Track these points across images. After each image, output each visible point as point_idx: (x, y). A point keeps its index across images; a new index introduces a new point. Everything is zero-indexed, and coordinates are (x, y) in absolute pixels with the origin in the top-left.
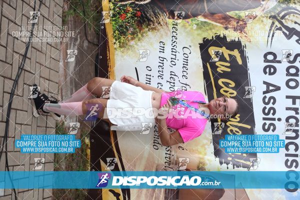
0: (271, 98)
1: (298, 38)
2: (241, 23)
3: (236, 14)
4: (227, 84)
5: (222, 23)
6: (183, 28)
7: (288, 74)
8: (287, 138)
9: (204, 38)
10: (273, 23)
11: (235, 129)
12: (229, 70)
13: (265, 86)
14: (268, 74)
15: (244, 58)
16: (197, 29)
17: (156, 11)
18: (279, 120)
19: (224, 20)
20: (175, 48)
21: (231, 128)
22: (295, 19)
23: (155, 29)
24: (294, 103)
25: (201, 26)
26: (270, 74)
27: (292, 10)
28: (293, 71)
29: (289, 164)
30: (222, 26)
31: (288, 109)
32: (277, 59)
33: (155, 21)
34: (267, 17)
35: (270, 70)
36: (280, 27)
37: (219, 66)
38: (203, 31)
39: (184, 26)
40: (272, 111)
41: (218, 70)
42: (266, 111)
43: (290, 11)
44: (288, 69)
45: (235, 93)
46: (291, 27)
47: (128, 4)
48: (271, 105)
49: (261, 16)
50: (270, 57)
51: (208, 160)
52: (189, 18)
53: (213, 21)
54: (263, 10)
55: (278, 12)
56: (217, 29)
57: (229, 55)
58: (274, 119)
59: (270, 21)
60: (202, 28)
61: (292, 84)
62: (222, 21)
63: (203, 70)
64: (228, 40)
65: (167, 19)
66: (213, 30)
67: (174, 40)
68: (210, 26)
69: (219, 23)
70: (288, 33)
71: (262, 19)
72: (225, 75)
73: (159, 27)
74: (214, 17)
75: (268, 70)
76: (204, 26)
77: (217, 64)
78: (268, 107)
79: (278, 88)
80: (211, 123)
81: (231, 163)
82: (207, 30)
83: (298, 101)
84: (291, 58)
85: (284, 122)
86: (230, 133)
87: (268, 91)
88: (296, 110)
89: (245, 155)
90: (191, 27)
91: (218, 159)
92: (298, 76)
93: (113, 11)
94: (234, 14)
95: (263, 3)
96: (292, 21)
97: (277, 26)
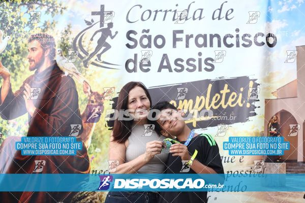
0: (176, 64)
2: (93, 98)
3: (82, 103)
6: (99, 163)
7: (149, 46)
8: (219, 45)
10: (93, 63)
11: (214, 102)
13: (163, 70)
14: (149, 67)
16: (100, 147)
17: (79, 196)
18: (200, 54)
21: (212, 104)
22: (88, 40)
24: (180, 40)
25: (96, 143)
26: (149, 64)
27: (77, 43)
28: (145, 41)
29: (247, 43)
31: (187, 46)
32: (133, 59)
33: (92, 196)
34: (86, 70)
36: (97, 56)
38: (103, 139)
39: (97, 163)
40: (191, 62)
42: (191, 68)
43: (77, 46)
44: (145, 47)
46: (97, 44)
48: (184, 64)
49: (84, 76)
50: (131, 65)
51: (253, 129)
52: (88, 156)
53: (91, 130)
54: (77, 74)
55: (79, 59)
58: (200, 60)
59: (91, 67)
60: (99, 142)
61: (160, 42)
66: (102, 129)
68: (97, 132)
70: (103, 48)
71: (88, 76)
74: (86, 129)
75: (145, 68)
76: (97, 139)
78: (186, 66)
79: (165, 56)
80: (208, 128)
81: (253, 104)
82: (102, 136)
83: (178, 36)
84: (132, 43)
85: (202, 50)
86: (219, 106)
87: (168, 67)
88: (188, 37)
89: (242, 89)
90: (98, 154)
91: (250, 118)
92: (150, 36)
94: (83, 106)
95: (66, 74)
96: (90, 43)
97: (96, 60)
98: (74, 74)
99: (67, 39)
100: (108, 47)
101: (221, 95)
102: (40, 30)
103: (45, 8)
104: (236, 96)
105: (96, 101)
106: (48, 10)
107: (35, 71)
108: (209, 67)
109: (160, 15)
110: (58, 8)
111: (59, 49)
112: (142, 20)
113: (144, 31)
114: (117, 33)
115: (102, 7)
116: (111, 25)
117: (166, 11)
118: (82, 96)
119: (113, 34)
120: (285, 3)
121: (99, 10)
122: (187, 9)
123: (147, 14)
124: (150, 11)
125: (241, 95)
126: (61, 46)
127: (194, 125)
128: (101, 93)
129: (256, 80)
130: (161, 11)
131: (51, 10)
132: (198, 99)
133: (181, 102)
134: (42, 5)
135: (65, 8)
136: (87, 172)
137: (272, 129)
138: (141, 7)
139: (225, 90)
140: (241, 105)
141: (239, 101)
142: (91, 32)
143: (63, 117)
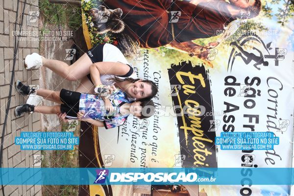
0: (230, 117)
1: (255, 63)
2: (205, 50)
3: (201, 41)
4: (192, 105)
5: (187, 51)
6: (153, 55)
8: (244, 151)
9: (172, 64)
10: (233, 49)
11: (199, 143)
12: (194, 92)
13: (226, 106)
14: (228, 95)
15: (207, 82)
16: (165, 56)
17: (129, 40)
19: (189, 48)
20: (146, 73)
21: (196, 142)
22: (253, 45)
23: (130, 57)
24: (251, 121)
25: (170, 53)
26: (231, 95)
28: (250, 92)
30: (188, 53)
31: (245, 126)
32: (236, 82)
33: (129, 50)
34: (228, 44)
36: (240, 53)
37: (186, 89)
38: (171, 58)
40: (231, 128)
41: (185, 92)
42: (226, 128)
45: (200, 112)
46: (249, 53)
47: (105, 33)
48: (230, 123)
49: (223, 43)
50: (230, 81)
52: (159, 46)
53: (179, 48)
56: (183, 56)
57: (194, 78)
59: (231, 48)
60: (170, 55)
62: (187, 49)
65: (139, 48)
66: (180, 57)
67: (146, 66)
68: (177, 54)
69: (185, 50)
70: (246, 58)
71: (223, 46)
72: (191, 97)
73: (132, 55)
74: (180, 45)
75: (228, 92)
76: (172, 54)
77: (184, 87)
78: (228, 124)
79: (237, 108)
80: (179, 137)
82: (174, 57)
83: (254, 119)
84: (249, 81)
86: (195, 147)
87: (228, 110)
88: (252, 127)
89: (207, 165)
90: (160, 54)
92: (255, 96)
93: (93, 41)
94: (199, 42)
97: (236, 52)
99: (255, 28)
100: (247, 62)
101: (204, 149)
102: (264, 5)
103: (284, 8)
104: (202, 160)
105: (202, 53)
106: (282, 11)
107: (228, 2)
109: (273, 105)
110: (283, 19)
112: (269, 90)
113: (259, 91)
114: (259, 69)
116: (266, 64)
117: (276, 110)
118: (207, 41)
119: (258, 66)
122: (277, 127)
123: (274, 94)
124: (277, 97)
125: (203, 164)
126: (249, 23)
127: (181, 127)
130: (277, 106)
131: (282, 13)
132: (201, 132)
133: (200, 119)
134: (287, 4)
135: (283, 25)
136: (147, 46)
137: (176, 186)
138: (281, 89)
139: (207, 152)
140: (195, 163)
141: (198, 162)
142: (261, 47)
143: (190, 26)
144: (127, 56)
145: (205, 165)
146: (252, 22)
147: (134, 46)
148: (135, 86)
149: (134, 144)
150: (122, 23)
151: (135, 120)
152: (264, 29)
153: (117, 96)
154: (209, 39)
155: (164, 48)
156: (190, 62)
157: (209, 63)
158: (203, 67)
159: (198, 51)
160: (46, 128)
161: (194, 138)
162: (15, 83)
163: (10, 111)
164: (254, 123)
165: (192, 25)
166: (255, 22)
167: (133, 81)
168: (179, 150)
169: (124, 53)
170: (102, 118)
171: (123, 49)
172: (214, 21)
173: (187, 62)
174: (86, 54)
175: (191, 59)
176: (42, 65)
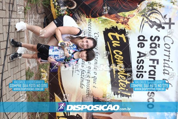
0: (141, 60)
1: (157, 27)
2: (126, 19)
3: (123, 14)
4: (118, 53)
5: (115, 20)
6: (94, 23)
7: (151, 47)
9: (106, 28)
10: (143, 19)
11: (122, 76)
12: (119, 45)
13: (138, 54)
14: (140, 47)
15: (127, 39)
16: (102, 23)
17: (79, 14)
18: (145, 72)
19: (116, 18)
20: (90, 33)
21: (120, 76)
23: (80, 24)
24: (154, 63)
25: (104, 21)
26: (141, 47)
27: (155, 11)
28: (153, 45)
29: (150, 94)
31: (150, 66)
32: (145, 39)
33: (79, 19)
34: (140, 16)
35: (141, 45)
37: (114, 43)
40: (142, 67)
41: (113, 45)
42: (139, 67)
44: (151, 44)
45: (122, 58)
46: (153, 21)
49: (137, 15)
50: (141, 38)
52: (97, 17)
53: (110, 18)
54: (138, 11)
56: (112, 23)
57: (119, 37)
58: (142, 72)
59: (142, 18)
60: (104, 23)
62: (115, 18)
63: (105, 45)
64: (118, 29)
65: (85, 18)
66: (110, 24)
67: (90, 29)
68: (109, 22)
69: (113, 19)
70: (151, 24)
71: (137, 17)
72: (117, 48)
73: (81, 22)
74: (111, 16)
76: (106, 22)
77: (113, 42)
78: (140, 65)
79: (145, 55)
80: (110, 73)
81: (120, 94)
82: (107, 24)
83: (156, 62)
84: (153, 39)
85: (148, 73)
86: (120, 79)
87: (140, 57)
88: (154, 67)
90: (98, 22)
91: (113, 92)
92: (156, 48)
93: (57, 14)
94: (122, 14)
95: (138, 6)
96: (154, 18)
97: (145, 21)
98: (138, 10)
99: (157, 6)
100: (152, 27)
101: (125, 80)
104: (124, 87)
105: (124, 21)
108: (138, 76)
109: (167, 53)
110: (174, 0)
111: (151, 2)
112: (165, 44)
113: (159, 45)
114: (159, 31)
115: (174, 24)
116: (163, 28)
117: (169, 56)
118: (127, 14)
119: (158, 29)
120: (169, 115)
121: (172, 22)
122: (170, 67)
123: (168, 46)
124: (170, 48)
125: (124, 89)
126: (153, 3)
128: (128, 23)
129: (131, 97)
130: (170, 54)
133: (122, 62)
135: (174, 4)
136: (90, 17)
138: (172, 43)
139: (127, 82)
140: (119, 89)
141: (122, 88)
142: (160, 18)
143: (117, 5)
144: (78, 23)
145: (126, 89)
146: (155, 2)
147: (82, 17)
148: (83, 42)
149: (83, 77)
150: (75, 3)
151: (83, 62)
152: (162, 6)
153: (72, 47)
154: (128, 12)
155: (100, 18)
156: (116, 27)
157: (128, 27)
158: (125, 29)
159: (122, 20)
160: (29, 68)
161: (119, 74)
162: (10, 40)
163: (7, 57)
164: (155, 64)
165: (118, 4)
166: (156, 2)
167: (82, 38)
168: (110, 81)
169: (76, 21)
170: (63, 61)
171: (75, 19)
172: (131, 2)
173: (115, 27)
174: (53, 22)
175: (117, 25)
176: (26, 29)
